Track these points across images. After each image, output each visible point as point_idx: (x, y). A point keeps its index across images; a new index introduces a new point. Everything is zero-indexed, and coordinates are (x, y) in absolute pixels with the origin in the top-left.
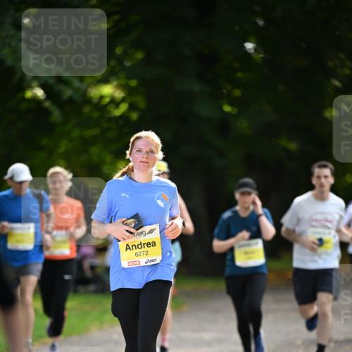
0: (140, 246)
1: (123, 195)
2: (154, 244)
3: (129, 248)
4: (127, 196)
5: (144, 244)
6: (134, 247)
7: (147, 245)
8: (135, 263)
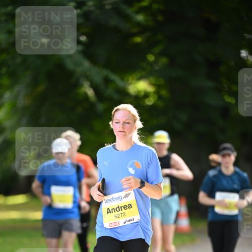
0: (118, 209)
2: (130, 206)
3: (110, 212)
4: (107, 164)
6: (113, 210)
7: (124, 208)
8: (115, 224)
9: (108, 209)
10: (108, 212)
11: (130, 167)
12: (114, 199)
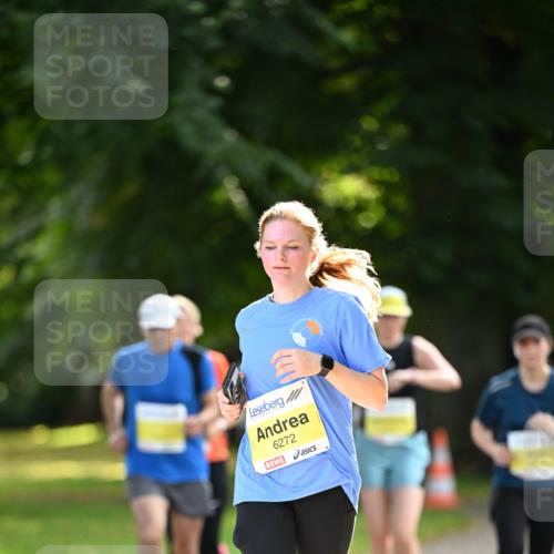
0: (278, 428)
3: (263, 436)
6: (269, 431)
8: (277, 462)
11: (295, 331)
12: (267, 407)
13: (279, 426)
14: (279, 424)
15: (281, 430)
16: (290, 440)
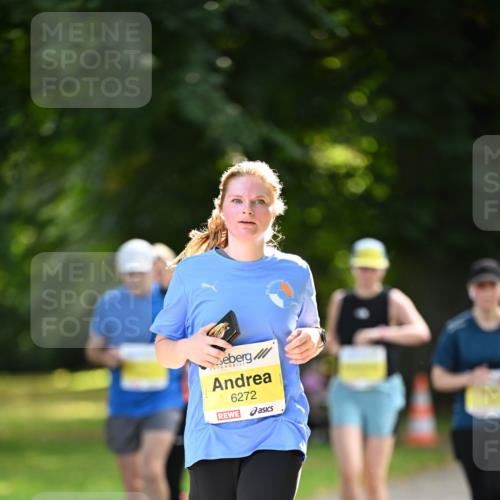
0: (240, 382)
1: (205, 285)
2: (268, 378)
3: (220, 386)
4: (213, 287)
5: (248, 378)
6: (229, 383)
7: (254, 380)
8: (231, 415)
9: (217, 380)
10: (215, 388)
11: (271, 293)
12: (232, 359)
13: (243, 380)
14: (242, 379)
15: (243, 385)
16: (250, 396)
